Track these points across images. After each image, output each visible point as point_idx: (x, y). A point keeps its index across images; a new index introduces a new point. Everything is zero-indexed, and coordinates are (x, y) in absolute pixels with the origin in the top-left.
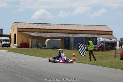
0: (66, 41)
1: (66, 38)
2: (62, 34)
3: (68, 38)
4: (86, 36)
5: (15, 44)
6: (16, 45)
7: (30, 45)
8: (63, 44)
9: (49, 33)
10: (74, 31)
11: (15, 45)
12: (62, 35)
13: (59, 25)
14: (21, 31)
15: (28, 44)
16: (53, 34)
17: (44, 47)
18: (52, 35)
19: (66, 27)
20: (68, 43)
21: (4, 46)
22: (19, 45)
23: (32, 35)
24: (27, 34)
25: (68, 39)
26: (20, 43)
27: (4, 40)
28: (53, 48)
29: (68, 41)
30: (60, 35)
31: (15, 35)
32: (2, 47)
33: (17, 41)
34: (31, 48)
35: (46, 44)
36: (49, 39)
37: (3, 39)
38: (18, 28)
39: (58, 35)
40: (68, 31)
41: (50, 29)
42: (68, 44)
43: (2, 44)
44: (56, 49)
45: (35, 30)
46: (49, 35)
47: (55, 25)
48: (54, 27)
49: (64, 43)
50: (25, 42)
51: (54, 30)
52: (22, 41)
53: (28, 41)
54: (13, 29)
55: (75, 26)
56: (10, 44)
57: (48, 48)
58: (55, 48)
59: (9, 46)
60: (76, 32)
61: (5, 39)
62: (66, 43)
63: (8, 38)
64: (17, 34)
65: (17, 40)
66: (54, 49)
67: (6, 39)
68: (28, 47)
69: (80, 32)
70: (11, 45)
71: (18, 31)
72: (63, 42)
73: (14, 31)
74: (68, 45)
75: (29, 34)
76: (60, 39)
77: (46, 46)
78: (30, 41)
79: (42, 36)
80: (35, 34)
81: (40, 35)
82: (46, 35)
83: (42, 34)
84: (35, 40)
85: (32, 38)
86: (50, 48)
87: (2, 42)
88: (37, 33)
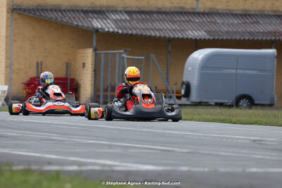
12: (270, 28)
15: (73, 80)
18: (213, 28)
22: (19, 90)
23: (97, 30)
26: (26, 79)
30: (260, 28)
33: (8, 66)
52: (39, 65)
53: (68, 65)
57: (199, 104)
58: (243, 103)
71: (15, 8)
75: (80, 24)
76: (272, 51)
77: (187, 94)
78: (86, 65)
79: (158, 34)
80: (115, 21)
81: (147, 29)
82: (177, 29)
83: (157, 25)
84: (123, 57)
85: (94, 44)
86: (212, 102)
88: (126, 16)
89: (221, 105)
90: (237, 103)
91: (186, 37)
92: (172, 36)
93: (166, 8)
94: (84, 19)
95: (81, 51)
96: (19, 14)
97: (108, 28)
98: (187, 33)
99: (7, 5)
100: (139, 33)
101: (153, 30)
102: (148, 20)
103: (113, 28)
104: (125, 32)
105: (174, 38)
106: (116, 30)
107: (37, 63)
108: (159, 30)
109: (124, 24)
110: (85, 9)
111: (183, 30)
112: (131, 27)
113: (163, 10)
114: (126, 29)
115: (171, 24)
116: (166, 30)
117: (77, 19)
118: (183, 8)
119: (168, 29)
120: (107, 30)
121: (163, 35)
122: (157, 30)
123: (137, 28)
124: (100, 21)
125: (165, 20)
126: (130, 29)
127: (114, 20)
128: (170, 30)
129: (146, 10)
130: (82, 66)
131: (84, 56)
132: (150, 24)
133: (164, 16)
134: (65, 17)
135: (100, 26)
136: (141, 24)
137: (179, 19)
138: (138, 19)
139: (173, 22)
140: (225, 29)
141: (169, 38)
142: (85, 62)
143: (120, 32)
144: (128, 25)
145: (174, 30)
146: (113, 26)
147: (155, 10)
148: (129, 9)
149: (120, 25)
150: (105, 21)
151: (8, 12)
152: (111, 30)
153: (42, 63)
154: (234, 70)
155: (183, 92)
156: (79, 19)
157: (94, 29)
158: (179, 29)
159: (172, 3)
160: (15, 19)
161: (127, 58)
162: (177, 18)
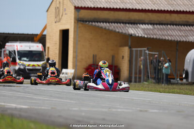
5: (66, 67)
6: (70, 71)
7: (125, 74)
11: (64, 70)
15: (117, 66)
17: (181, 79)
21: (25, 74)
23: (131, 35)
27: (23, 54)
31: (65, 34)
33: (75, 57)
34: (129, 81)
37: (20, 49)
38: (77, 8)
43: (17, 67)
45: (142, 16)
46: (193, 34)
52: (94, 57)
53: (113, 57)
61: (28, 49)
65: (75, 52)
71: (79, 21)
75: (120, 31)
77: (187, 77)
78: (124, 57)
79: (170, 39)
81: (163, 35)
82: (182, 35)
83: (170, 32)
84: (146, 53)
85: (130, 44)
87: (18, 61)
88: (150, 27)
91: (188, 40)
92: (179, 40)
93: (176, 22)
94: (123, 28)
95: (121, 48)
96: (82, 24)
97: (138, 34)
98: (189, 38)
99: (74, 18)
100: (158, 37)
101: (167, 36)
102: (164, 29)
103: (141, 34)
104: (149, 36)
105: (180, 41)
106: (143, 35)
107: (94, 56)
108: (171, 36)
109: (149, 32)
110: (125, 21)
111: (186, 36)
112: (153, 33)
113: (175, 23)
114: (149, 35)
115: (179, 32)
116: (175, 36)
117: (119, 28)
118: (188, 22)
119: (177, 35)
120: (137, 35)
121: (173, 39)
122: (170, 36)
123: (157, 34)
124: (134, 29)
125: (175, 29)
126: (152, 35)
127: (142, 29)
128: (178, 36)
129: (164, 22)
130: (122, 58)
131: (123, 52)
132: (165, 32)
133: (175, 26)
134: (111, 26)
135: (133, 33)
136: (160, 32)
137: (184, 29)
138: (158, 29)
139: (180, 30)
141: (177, 41)
142: (124, 55)
143: (146, 36)
144: (151, 32)
145: (181, 36)
146: (142, 33)
147: (169, 23)
148: (153, 22)
149: (146, 32)
150: (136, 29)
151: (75, 22)
152: (140, 35)
153: (96, 56)
155: (184, 76)
156: (120, 28)
157: (129, 34)
158: (184, 35)
159: (181, 18)
160: (80, 27)
161: (149, 54)
162: (183, 28)
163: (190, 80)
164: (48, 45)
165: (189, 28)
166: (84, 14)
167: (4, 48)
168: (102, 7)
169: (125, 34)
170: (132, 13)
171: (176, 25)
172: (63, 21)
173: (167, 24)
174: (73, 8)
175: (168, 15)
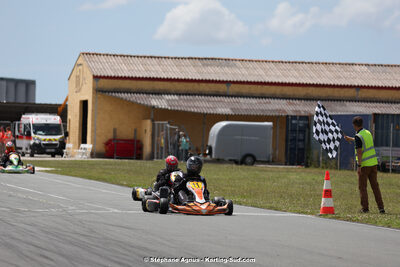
0: (293, 131)
1: (294, 117)
2: (276, 100)
3: (302, 118)
4: (377, 111)
5: (84, 141)
6: (89, 146)
7: (147, 149)
8: (284, 143)
9: (226, 100)
10: (329, 91)
11: (82, 146)
12: (277, 107)
13: (266, 65)
14: (109, 88)
15: (139, 141)
16: (242, 100)
17: (205, 155)
18: (236, 106)
19: (296, 73)
20: (304, 140)
21: (38, 149)
22: (101, 148)
23: (154, 107)
24: (133, 103)
25: (301, 123)
26: (105, 140)
27: (38, 128)
28: (239, 158)
29: (302, 130)
30: (270, 107)
31: (84, 104)
32: (32, 156)
33: (93, 131)
34: (151, 157)
35: (212, 141)
36: (224, 124)
37: (35, 122)
38: (96, 78)
39: (263, 107)
40: (302, 92)
41: (230, 82)
42: (301, 145)
43: (32, 142)
44: (252, 164)
45: (168, 85)
46: (223, 106)
47: (250, 65)
48: (244, 71)
49: (287, 141)
50: (126, 132)
51: (247, 86)
52: (115, 131)
53: (135, 131)
54: (78, 83)
55: (333, 68)
56: (63, 144)
57: (218, 161)
58: (249, 160)
59: (59, 149)
60: (337, 93)
61: (44, 122)
62: (294, 139)
63: (55, 119)
64: (93, 103)
65: (93, 125)
66: (246, 164)
67: (48, 122)
68: (139, 157)
69: (351, 93)
70: (67, 145)
71: (98, 91)
72: (284, 137)
73: (79, 89)
74: (303, 149)
75: (142, 103)
76: (270, 124)
77: (210, 153)
78: (147, 131)
79: (196, 111)
80: (168, 101)
81: (189, 106)
82: (210, 107)
83: (197, 104)
84: (167, 127)
85: (152, 116)
86: (227, 159)
87: (33, 135)
88: (176, 97)
89: (236, 162)
90: (242, 162)
91: (215, 113)
92: (205, 112)
94: (145, 99)
95: (144, 121)
96: (101, 94)
97: (161, 106)
98: (217, 110)
99: (93, 88)
100: (183, 109)
101: (193, 107)
102: (191, 100)
104: (173, 108)
105: (207, 113)
106: (167, 107)
109: (173, 103)
110: (148, 91)
111: (214, 108)
112: (178, 105)
113: (203, 93)
114: (174, 106)
115: (207, 103)
116: (202, 108)
117: (141, 99)
118: (218, 92)
119: (204, 106)
121: (199, 111)
122: (196, 107)
123: (182, 106)
124: (157, 101)
125: (203, 100)
126: (177, 107)
127: (167, 99)
128: (205, 108)
130: (144, 132)
131: (146, 125)
132: (192, 103)
133: (203, 97)
135: (156, 104)
136: (186, 103)
138: (184, 99)
139: (209, 101)
140: (245, 107)
141: (203, 113)
142: (146, 129)
143: (169, 108)
144: (176, 103)
145: (208, 108)
146: (166, 105)
148: (179, 92)
149: (171, 103)
150: (160, 101)
151: (93, 93)
152: (163, 107)
154: (239, 137)
155: (207, 152)
157: (151, 106)
158: (212, 106)
160: (99, 98)
161: (171, 129)
162: (212, 99)
163: (213, 156)
164: (69, 117)
165: (219, 98)
166: (103, 83)
167: (19, 120)
168: (123, 75)
169: (147, 106)
170: (156, 83)
171: (205, 95)
172: (83, 91)
173: (195, 95)
174: (91, 77)
175: (196, 84)
